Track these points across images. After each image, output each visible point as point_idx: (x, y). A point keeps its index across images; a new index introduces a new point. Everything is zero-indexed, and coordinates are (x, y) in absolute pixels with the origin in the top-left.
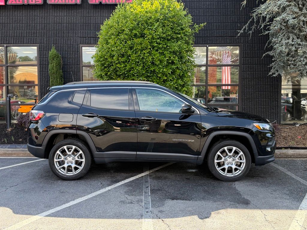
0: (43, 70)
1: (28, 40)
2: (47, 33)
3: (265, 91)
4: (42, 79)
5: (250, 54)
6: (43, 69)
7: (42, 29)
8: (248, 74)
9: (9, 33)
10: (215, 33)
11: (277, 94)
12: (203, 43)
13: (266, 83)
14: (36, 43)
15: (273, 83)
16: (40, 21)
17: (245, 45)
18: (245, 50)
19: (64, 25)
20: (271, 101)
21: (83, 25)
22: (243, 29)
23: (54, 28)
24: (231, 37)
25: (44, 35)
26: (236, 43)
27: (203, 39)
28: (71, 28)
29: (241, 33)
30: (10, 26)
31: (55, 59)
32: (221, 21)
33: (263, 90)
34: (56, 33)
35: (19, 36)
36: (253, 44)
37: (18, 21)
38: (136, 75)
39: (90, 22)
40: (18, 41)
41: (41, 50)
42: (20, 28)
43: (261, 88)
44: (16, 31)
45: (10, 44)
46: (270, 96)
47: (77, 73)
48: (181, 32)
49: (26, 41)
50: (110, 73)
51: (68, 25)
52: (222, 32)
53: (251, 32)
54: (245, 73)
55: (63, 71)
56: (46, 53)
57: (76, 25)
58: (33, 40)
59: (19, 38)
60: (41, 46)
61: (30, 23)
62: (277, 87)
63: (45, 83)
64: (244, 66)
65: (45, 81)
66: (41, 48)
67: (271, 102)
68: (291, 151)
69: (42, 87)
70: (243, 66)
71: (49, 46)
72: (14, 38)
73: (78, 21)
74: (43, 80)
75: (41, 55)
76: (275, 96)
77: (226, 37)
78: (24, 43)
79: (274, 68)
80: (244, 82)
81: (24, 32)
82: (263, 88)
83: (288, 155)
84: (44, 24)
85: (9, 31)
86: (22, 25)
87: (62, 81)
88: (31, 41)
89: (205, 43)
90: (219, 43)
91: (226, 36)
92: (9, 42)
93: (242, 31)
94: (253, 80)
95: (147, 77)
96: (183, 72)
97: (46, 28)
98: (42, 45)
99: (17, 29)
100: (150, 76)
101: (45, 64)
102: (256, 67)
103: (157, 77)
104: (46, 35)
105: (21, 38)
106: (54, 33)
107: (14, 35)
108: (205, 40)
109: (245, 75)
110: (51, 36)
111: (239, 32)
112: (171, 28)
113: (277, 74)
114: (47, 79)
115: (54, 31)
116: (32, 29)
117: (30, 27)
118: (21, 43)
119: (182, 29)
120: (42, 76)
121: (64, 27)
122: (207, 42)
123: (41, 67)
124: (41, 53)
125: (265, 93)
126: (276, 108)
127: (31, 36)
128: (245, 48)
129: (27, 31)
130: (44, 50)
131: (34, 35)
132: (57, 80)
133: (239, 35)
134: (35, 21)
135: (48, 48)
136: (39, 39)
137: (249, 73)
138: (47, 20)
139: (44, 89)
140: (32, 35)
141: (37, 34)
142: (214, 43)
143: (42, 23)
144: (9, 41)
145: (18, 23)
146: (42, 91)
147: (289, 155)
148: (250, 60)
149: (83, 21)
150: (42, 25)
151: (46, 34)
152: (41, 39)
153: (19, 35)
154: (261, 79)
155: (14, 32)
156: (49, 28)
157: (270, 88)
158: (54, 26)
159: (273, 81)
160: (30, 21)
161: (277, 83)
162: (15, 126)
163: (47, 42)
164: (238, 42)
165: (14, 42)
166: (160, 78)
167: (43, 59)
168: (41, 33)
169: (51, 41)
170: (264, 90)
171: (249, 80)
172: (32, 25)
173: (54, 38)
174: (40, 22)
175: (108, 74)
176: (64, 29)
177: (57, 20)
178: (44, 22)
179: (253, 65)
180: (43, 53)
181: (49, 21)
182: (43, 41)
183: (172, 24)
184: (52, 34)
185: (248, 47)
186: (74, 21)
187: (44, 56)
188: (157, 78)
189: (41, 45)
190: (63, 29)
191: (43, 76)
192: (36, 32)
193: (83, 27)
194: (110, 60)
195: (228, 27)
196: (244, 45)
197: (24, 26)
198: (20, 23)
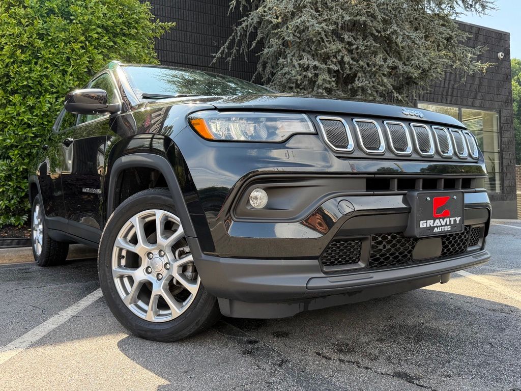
22: (220, 51)
29: (218, 58)
53: (230, 59)
93: (218, 55)
111: (215, 57)
133: (214, 61)
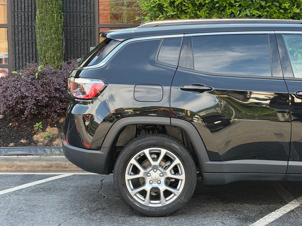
4: (16, 13)
47: (89, 1)
63: (23, 22)
65: (23, 17)
69: (16, 31)
74: (19, 15)
87: (61, 17)
103: (279, 9)
114: (26, 14)
120: (16, 8)
132: (52, 15)
139: (20, 34)
146: (17, 39)
166: (285, 9)
191: (20, 7)
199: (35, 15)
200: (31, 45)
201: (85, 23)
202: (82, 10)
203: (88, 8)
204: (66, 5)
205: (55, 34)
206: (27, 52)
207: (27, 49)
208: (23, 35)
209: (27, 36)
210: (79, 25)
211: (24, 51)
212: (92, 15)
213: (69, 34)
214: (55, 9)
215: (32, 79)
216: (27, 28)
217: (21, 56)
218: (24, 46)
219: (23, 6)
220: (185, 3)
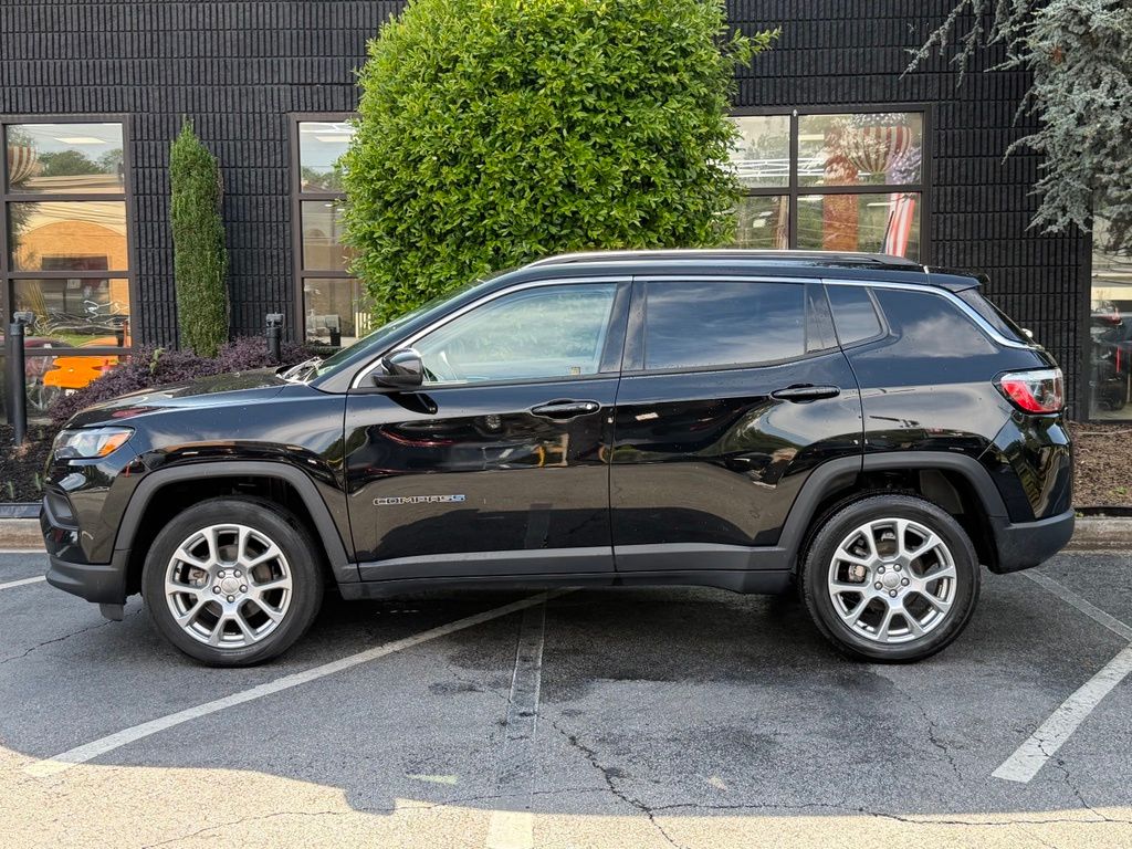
0: (149, 214)
1: (86, 98)
2: (162, 68)
3: (1024, 289)
4: (143, 251)
5: (964, 142)
6: (148, 210)
7: (142, 55)
8: (955, 223)
9: (12, 71)
10: (826, 62)
11: (1072, 302)
12: (778, 101)
13: (1031, 259)
14: (119, 109)
15: (1059, 257)
16: (135, 21)
17: (944, 109)
18: (943, 126)
19: (228, 35)
20: (1051, 331)
21: (301, 35)
22: (928, 44)
23: (189, 50)
24: (888, 77)
25: (150, 76)
26: (908, 98)
27: (778, 85)
28: (255, 47)
29: (920, 58)
30: (17, 46)
31: (194, 173)
32: (849, 11)
33: (1017, 285)
34: (195, 70)
35: (52, 83)
36: (978, 103)
37: (49, 24)
38: (505, 232)
39: (327, 22)
40: (47, 101)
41: (139, 137)
42: (56, 52)
43: (1010, 277)
44: (39, 63)
45: (17, 113)
46: (1044, 308)
47: (281, 227)
48: (681, 62)
49: (80, 102)
50: (404, 226)
51: (241, 36)
52: (854, 58)
53: (961, 56)
54: (945, 219)
55: (225, 221)
56: (159, 148)
57: (274, 35)
58: (106, 99)
59: (53, 92)
60: (138, 120)
61: (96, 29)
62: (1073, 274)
63: (157, 267)
64: (942, 193)
65: (156, 257)
66: (138, 127)
67: (1051, 335)
68: (1106, 522)
69: (145, 284)
70: (936, 193)
71: (171, 120)
72: (34, 89)
73: (281, 20)
74: (150, 254)
75: (140, 155)
76: (1066, 311)
77: (868, 78)
78: (74, 109)
79: (1053, 199)
80: (941, 257)
81: (71, 68)
82: (1017, 279)
83: (1096, 540)
84: (149, 35)
85: (12, 63)
86: (63, 38)
87: (221, 258)
88: (100, 103)
89: (785, 100)
90: (840, 100)
91: (868, 71)
92: (14, 105)
93: (923, 53)
94: (975, 248)
95: (547, 241)
96: (688, 220)
97: (155, 51)
98: (145, 115)
99: (43, 55)
100: (560, 238)
101: (154, 191)
102: (991, 196)
103: (585, 240)
104: (156, 76)
105: (60, 89)
106: (189, 69)
107: (32, 76)
108: (785, 88)
109: (945, 227)
110: (176, 82)
111: (914, 56)
112: (640, 49)
113: (1062, 221)
114: (163, 252)
115: (188, 60)
116: (103, 55)
117: (96, 45)
118: (60, 110)
119: (684, 53)
120: (143, 241)
121: (228, 44)
122: (792, 95)
123: (141, 203)
124: (140, 150)
125: (1024, 297)
126: (1072, 356)
127: (98, 81)
128: (943, 118)
129: (84, 62)
130: (152, 137)
131: (111, 77)
132: (201, 254)
133: (911, 67)
134: (115, 22)
135: (164, 127)
136: (131, 92)
137: (962, 220)
138: (161, 19)
139: (151, 291)
140: (105, 80)
141: (124, 74)
142: (819, 99)
143: (141, 28)
144: (14, 100)
145: (46, 32)
146: (145, 299)
147: (1102, 540)
148: (963, 169)
149: (301, 18)
150: (142, 38)
151: (156, 71)
152: (138, 92)
153: (52, 78)
154: (1010, 245)
155: (32, 66)
156: (168, 51)
157: (1045, 279)
158: (188, 42)
159: (1059, 251)
160: (95, 23)
161: (1073, 257)
162: (41, 436)
163: (163, 105)
164: (915, 97)
165: (34, 106)
166: (597, 243)
167: (147, 171)
168: (137, 70)
169: (177, 100)
170: (1020, 288)
171: (961, 247)
172: (102, 38)
173: (189, 88)
174: (135, 28)
175: (400, 229)
176: (229, 54)
177: (201, 19)
178: (148, 28)
179: (977, 188)
180: (146, 147)
181: (168, 21)
182: (145, 102)
183: (642, 34)
184: (182, 73)
185: (957, 114)
186: (268, 21)
187: (153, 160)
188: (585, 243)
189: (138, 116)
190: (222, 54)
191: (150, 238)
192: (117, 65)
193: (301, 43)
194: (403, 175)
195: (876, 35)
196: (940, 106)
197: (70, 42)
198: (56, 29)
199: (173, 255)
200: (172, 312)
201: (275, 268)
202: (268, 243)
203: (281, 240)
204: (238, 235)
205: (208, 288)
206: (166, 325)
207: (166, 319)
208: (158, 293)
209: (165, 293)
210: (262, 273)
211: (159, 322)
212: (288, 254)
213: (244, 290)
214: (208, 242)
215: (142, 374)
216: (164, 278)
217: (153, 331)
218: (159, 313)
219: (156, 237)
220: (413, 230)
